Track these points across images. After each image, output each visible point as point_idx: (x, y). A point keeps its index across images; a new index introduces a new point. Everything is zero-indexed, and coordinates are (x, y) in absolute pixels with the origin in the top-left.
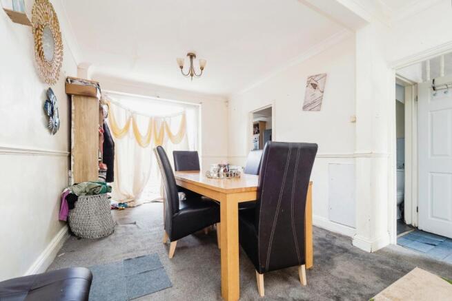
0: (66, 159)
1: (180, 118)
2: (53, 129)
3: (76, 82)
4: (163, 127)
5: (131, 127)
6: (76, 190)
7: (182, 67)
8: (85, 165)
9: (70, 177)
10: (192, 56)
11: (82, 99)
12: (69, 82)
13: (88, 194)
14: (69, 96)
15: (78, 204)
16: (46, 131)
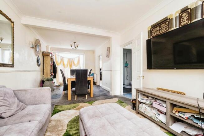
0: (42, 72)
1: (78, 58)
2: (39, 65)
3: (45, 53)
4: (72, 62)
5: (62, 62)
6: (44, 80)
7: (72, 47)
8: (47, 74)
9: (43, 77)
10: (75, 43)
11: (46, 56)
12: (43, 53)
13: (47, 81)
14: (43, 56)
15: (45, 83)
16: (37, 66)
